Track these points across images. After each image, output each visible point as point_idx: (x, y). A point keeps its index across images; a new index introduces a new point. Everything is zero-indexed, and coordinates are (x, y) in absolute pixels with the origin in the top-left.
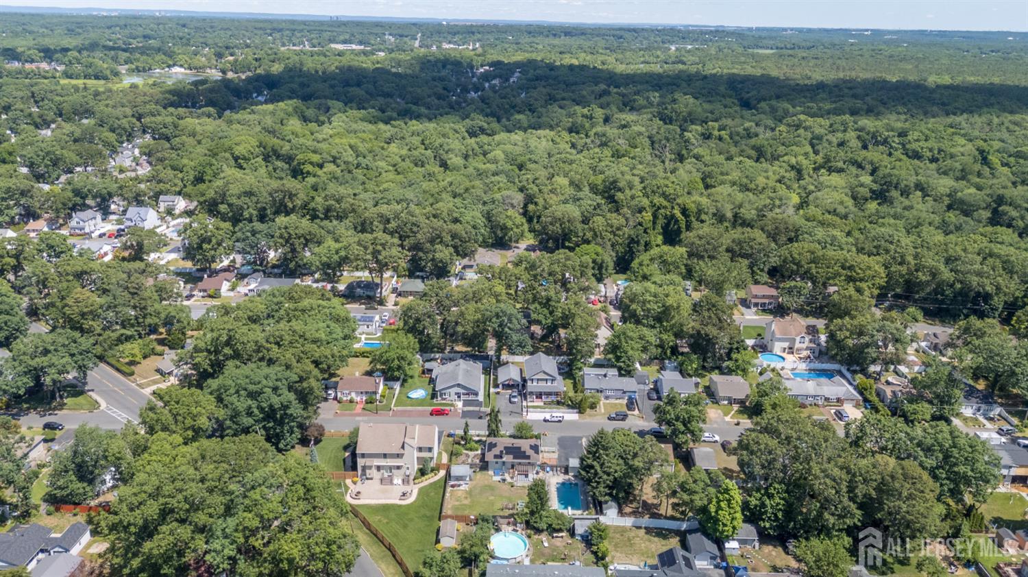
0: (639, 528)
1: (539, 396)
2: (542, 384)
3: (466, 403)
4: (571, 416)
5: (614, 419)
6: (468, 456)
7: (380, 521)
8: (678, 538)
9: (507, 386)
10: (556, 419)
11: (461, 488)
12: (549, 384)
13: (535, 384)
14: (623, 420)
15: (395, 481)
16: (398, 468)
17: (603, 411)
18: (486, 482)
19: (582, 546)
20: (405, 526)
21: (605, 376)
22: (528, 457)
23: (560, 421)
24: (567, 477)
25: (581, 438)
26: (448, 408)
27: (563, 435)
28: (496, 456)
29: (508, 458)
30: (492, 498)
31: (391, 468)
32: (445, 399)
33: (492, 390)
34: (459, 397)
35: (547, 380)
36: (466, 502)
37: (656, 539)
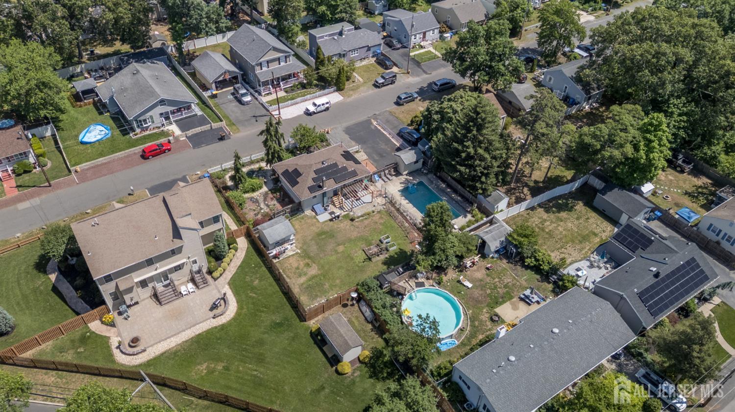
0: (532, 209)
1: (275, 83)
2: (274, 66)
3: (184, 125)
4: (332, 98)
5: (383, 85)
6: (255, 201)
7: (211, 372)
8: (581, 204)
9: (221, 84)
10: (323, 108)
11: (289, 253)
12: (283, 64)
13: (265, 69)
14: (393, 82)
15: (183, 289)
16: (178, 268)
17: (361, 80)
18: (315, 229)
19: (504, 263)
20: (260, 360)
21: (341, 34)
22: (354, 173)
23: (327, 109)
24: (403, 178)
25: (368, 122)
26: (163, 140)
27: (345, 124)
28: (311, 189)
29: (330, 185)
30: (341, 249)
31: (165, 275)
32: (147, 128)
33: (206, 94)
34: (167, 118)
35: (279, 59)
36: (314, 271)
37: (563, 214)
